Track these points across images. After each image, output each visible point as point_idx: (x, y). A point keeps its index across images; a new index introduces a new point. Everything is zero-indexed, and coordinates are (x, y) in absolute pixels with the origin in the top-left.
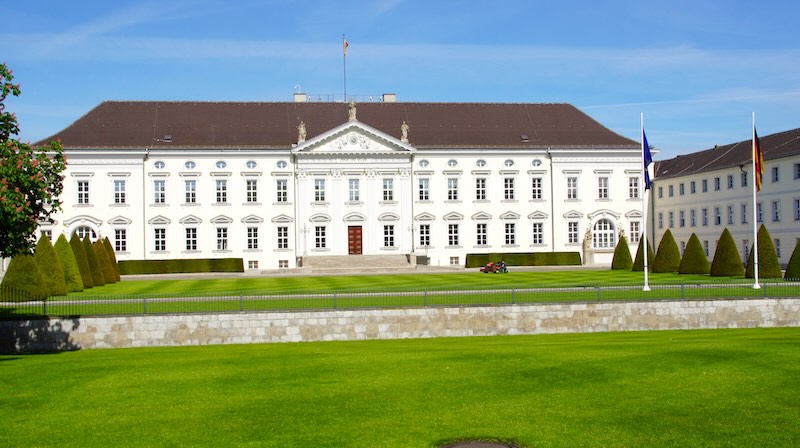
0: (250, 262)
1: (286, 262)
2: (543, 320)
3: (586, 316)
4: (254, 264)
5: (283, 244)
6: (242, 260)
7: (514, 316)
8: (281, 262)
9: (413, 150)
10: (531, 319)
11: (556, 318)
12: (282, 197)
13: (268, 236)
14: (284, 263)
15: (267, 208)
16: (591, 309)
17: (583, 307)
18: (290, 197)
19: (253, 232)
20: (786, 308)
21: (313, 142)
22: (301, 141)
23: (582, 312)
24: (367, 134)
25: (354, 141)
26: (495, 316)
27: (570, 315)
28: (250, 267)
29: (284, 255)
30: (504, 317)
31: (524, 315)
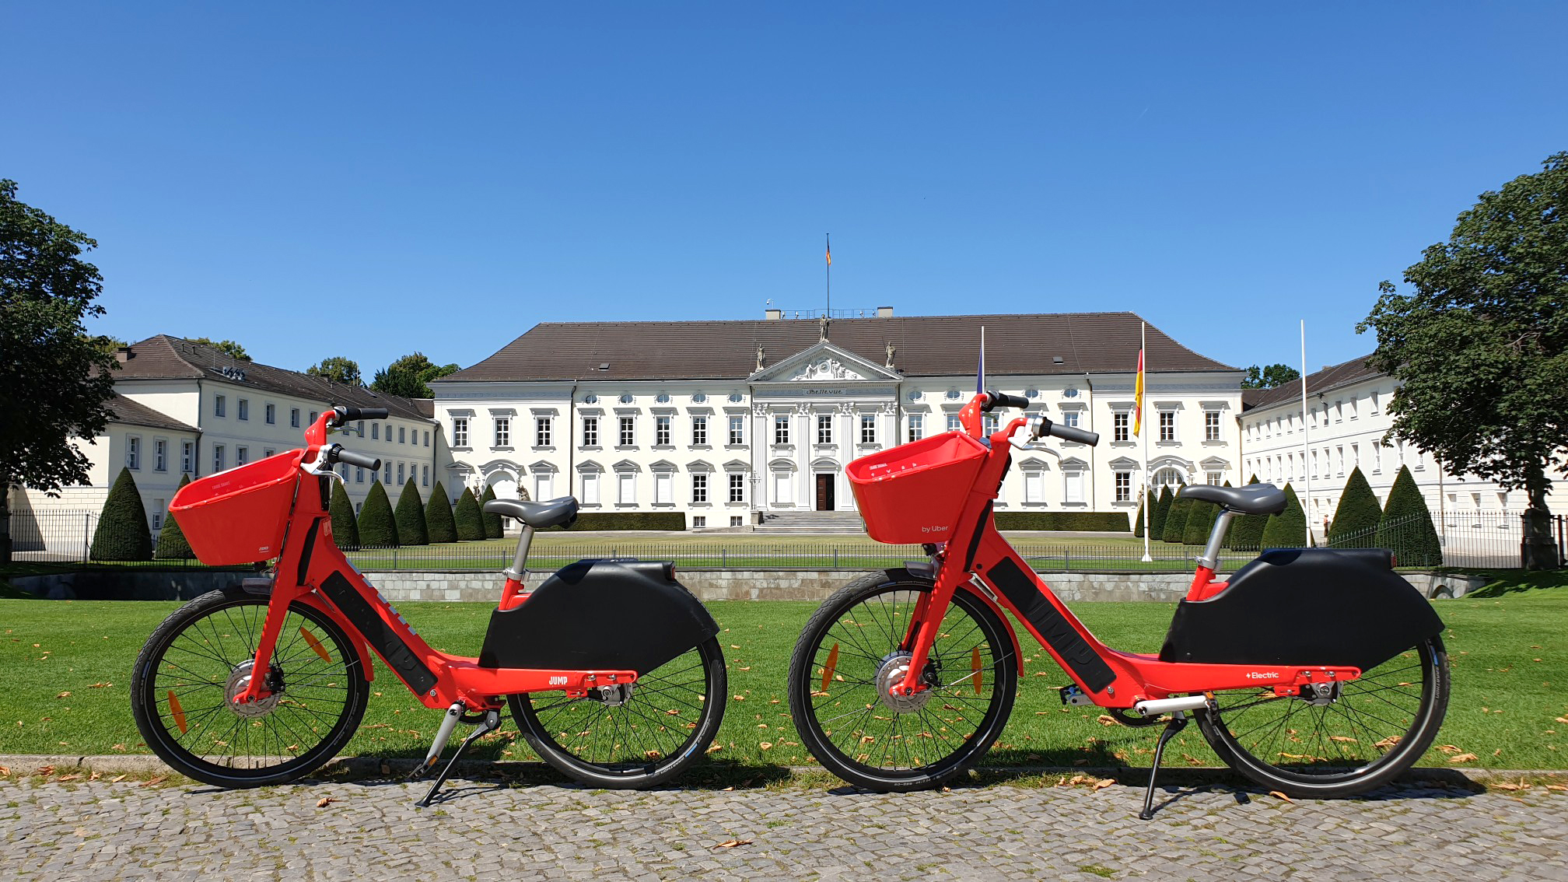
0: (696, 518)
1: (740, 518)
2: (761, 590)
3: (816, 586)
4: (699, 520)
5: (735, 496)
6: (684, 513)
7: (724, 583)
8: (733, 518)
9: (898, 378)
10: (745, 588)
11: (778, 588)
12: (735, 440)
13: (718, 485)
14: (736, 520)
15: (718, 454)
16: (823, 577)
17: (815, 575)
18: (746, 441)
19: (699, 481)
20: (1096, 585)
21: (772, 368)
22: (760, 368)
23: (812, 581)
24: (839, 359)
25: (825, 368)
26: (700, 582)
27: (796, 584)
28: (696, 524)
29: (736, 511)
30: (711, 585)
31: (737, 583)
